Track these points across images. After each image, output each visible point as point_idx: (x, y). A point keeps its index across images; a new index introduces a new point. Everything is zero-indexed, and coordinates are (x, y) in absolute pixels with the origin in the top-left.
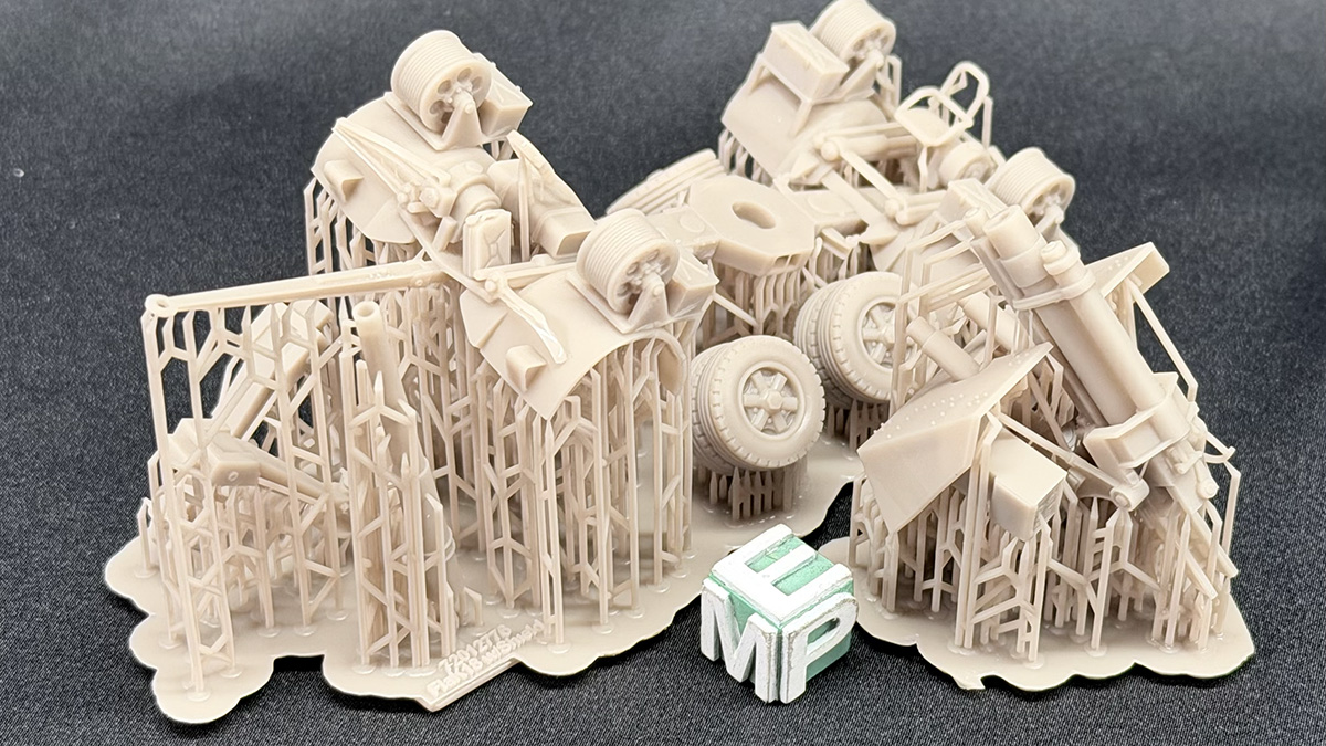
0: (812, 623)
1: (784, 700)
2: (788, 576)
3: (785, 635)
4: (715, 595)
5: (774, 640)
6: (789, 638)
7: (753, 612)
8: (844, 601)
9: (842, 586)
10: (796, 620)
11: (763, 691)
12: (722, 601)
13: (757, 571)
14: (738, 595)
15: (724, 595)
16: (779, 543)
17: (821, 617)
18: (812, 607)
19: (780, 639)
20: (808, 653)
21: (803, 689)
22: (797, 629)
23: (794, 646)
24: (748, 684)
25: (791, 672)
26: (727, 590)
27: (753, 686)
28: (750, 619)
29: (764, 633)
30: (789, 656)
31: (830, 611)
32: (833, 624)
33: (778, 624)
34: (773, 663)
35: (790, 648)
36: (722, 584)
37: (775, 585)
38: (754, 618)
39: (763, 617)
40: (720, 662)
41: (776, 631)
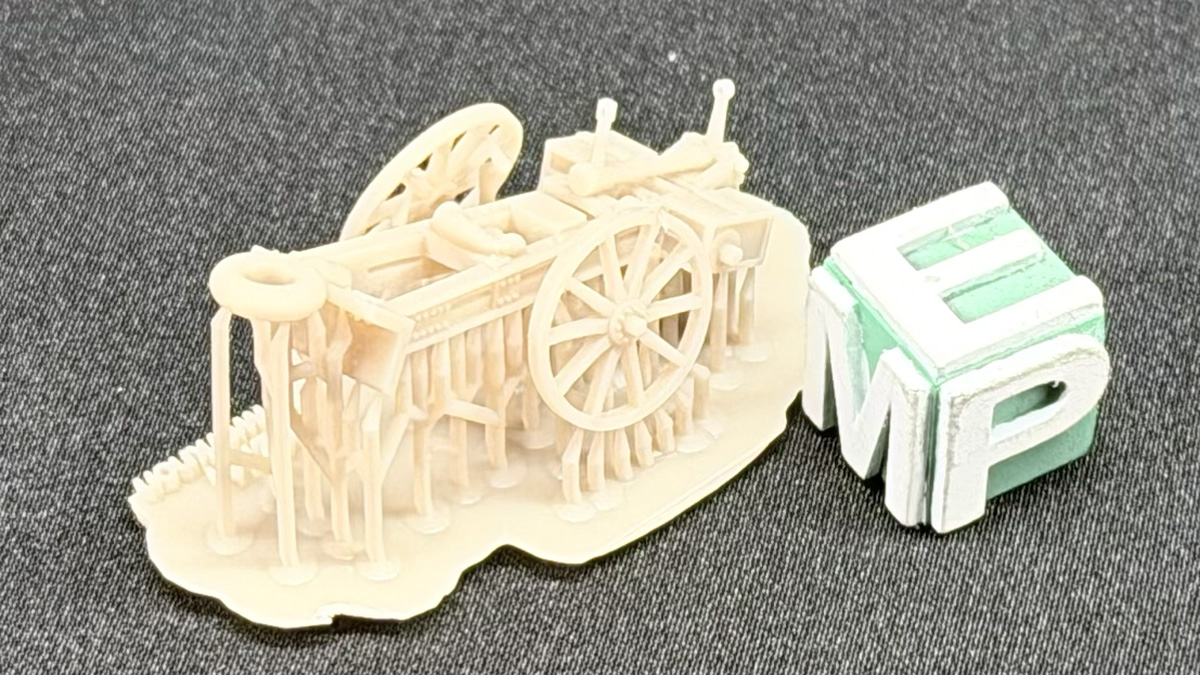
0: (1003, 384)
1: (939, 526)
2: (979, 286)
3: (945, 398)
4: (828, 301)
5: (923, 404)
6: (952, 405)
7: (894, 344)
8: (1080, 351)
9: (1080, 321)
10: (973, 373)
11: (901, 502)
12: (842, 316)
13: (917, 266)
14: (871, 306)
15: (846, 303)
16: (976, 220)
17: (1025, 374)
18: (1009, 353)
19: (934, 402)
20: (993, 440)
21: (978, 511)
22: (969, 391)
23: (960, 421)
24: (876, 483)
25: (953, 471)
26: (852, 292)
28: (886, 356)
29: (906, 389)
30: (951, 438)
31: (1045, 366)
32: (1051, 393)
33: (934, 374)
34: (919, 448)
35: (954, 425)
36: (846, 282)
37: (946, 300)
38: (891, 357)
39: (910, 356)
40: (831, 433)
41: (929, 388)
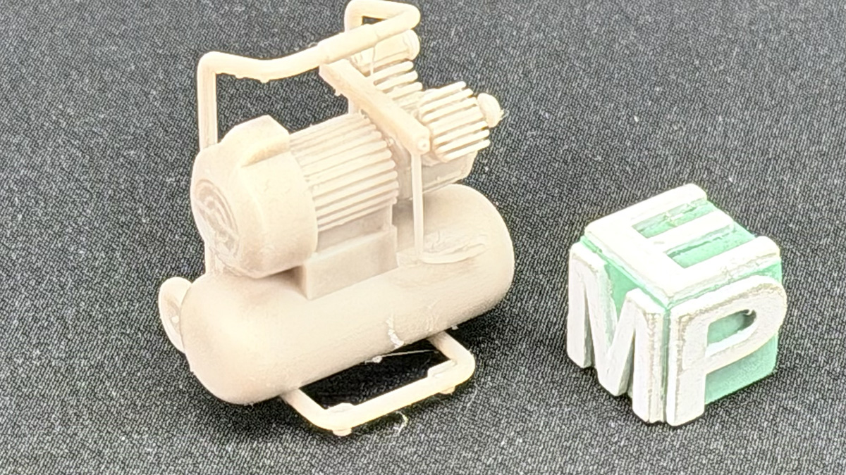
0: (715, 307)
1: (671, 421)
2: (690, 248)
3: (674, 317)
4: (586, 264)
5: (660, 326)
6: (680, 322)
7: (635, 286)
8: (766, 286)
9: (762, 268)
10: (693, 301)
11: (644, 408)
12: (595, 272)
13: (647, 237)
14: (618, 263)
15: (599, 264)
16: (685, 209)
17: (730, 301)
18: (717, 288)
19: (667, 321)
20: (708, 354)
21: (700, 411)
22: (692, 312)
23: (686, 335)
24: (625, 399)
25: (682, 375)
26: (602, 257)
27: (630, 400)
28: (630, 295)
29: (645, 314)
30: (679, 352)
31: (741, 296)
32: (747, 318)
34: (657, 360)
35: (681, 338)
36: (597, 251)
38: (634, 295)
39: (647, 293)
40: (591, 371)
41: (662, 312)
